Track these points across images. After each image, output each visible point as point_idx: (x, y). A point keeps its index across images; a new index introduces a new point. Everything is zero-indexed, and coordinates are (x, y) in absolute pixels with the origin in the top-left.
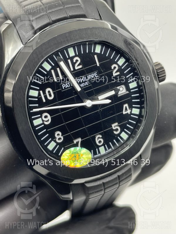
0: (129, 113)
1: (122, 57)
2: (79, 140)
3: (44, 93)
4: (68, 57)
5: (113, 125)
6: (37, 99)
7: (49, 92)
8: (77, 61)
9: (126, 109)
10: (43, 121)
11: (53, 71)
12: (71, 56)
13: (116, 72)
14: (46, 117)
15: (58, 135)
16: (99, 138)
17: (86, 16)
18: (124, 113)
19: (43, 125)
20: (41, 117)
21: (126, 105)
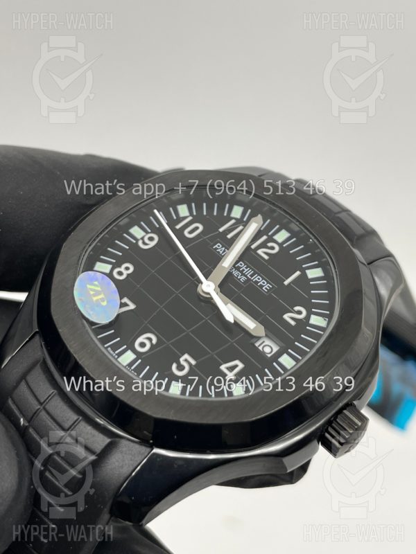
1: (327, 319)
2: (132, 306)
3: (191, 223)
4: (270, 234)
5: (186, 356)
6: (175, 218)
7: (197, 228)
8: (273, 248)
9: (233, 368)
10: (142, 238)
11: (233, 221)
12: (276, 237)
13: (293, 319)
14: (151, 239)
15: (127, 268)
16: (150, 339)
18: (223, 367)
19: (134, 242)
20: (148, 233)
21: (241, 366)
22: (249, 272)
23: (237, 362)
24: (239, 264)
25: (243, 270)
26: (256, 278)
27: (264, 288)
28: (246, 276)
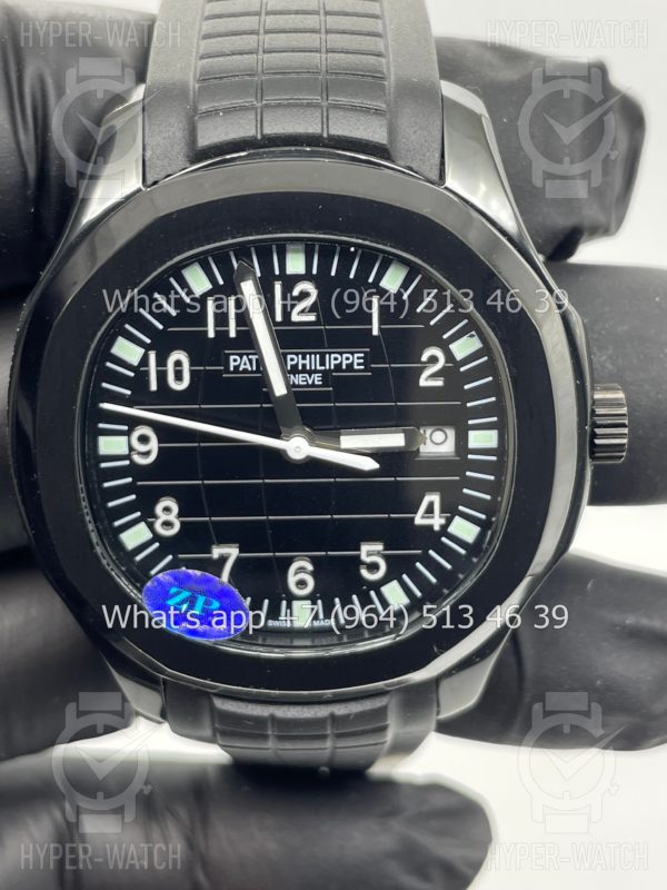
0: (437, 528)
1: (473, 333)
2: (233, 552)
3: (161, 362)
4: (277, 272)
5: (365, 548)
6: (132, 374)
7: (178, 363)
8: (304, 295)
9: (430, 510)
10: (131, 449)
12: (290, 271)
13: (434, 376)
14: (144, 439)
15: (167, 509)
17: (388, 153)
18: (419, 520)
19: (127, 462)
20: (128, 434)
21: (435, 498)
22: (312, 361)
23: (427, 499)
24: (289, 363)
25: (304, 366)
26: (332, 360)
27: (356, 367)
28: (316, 371)
